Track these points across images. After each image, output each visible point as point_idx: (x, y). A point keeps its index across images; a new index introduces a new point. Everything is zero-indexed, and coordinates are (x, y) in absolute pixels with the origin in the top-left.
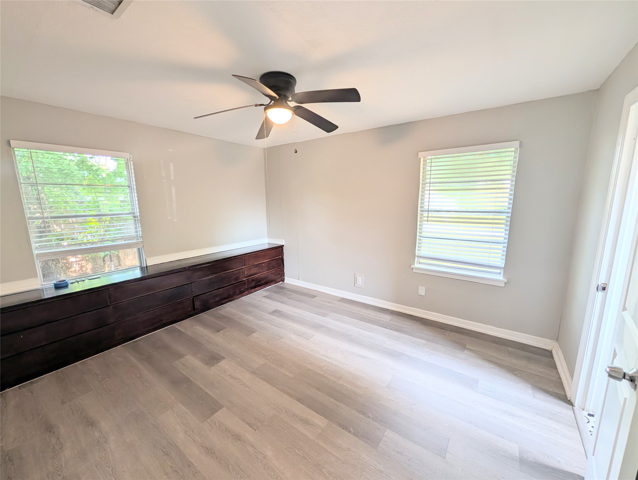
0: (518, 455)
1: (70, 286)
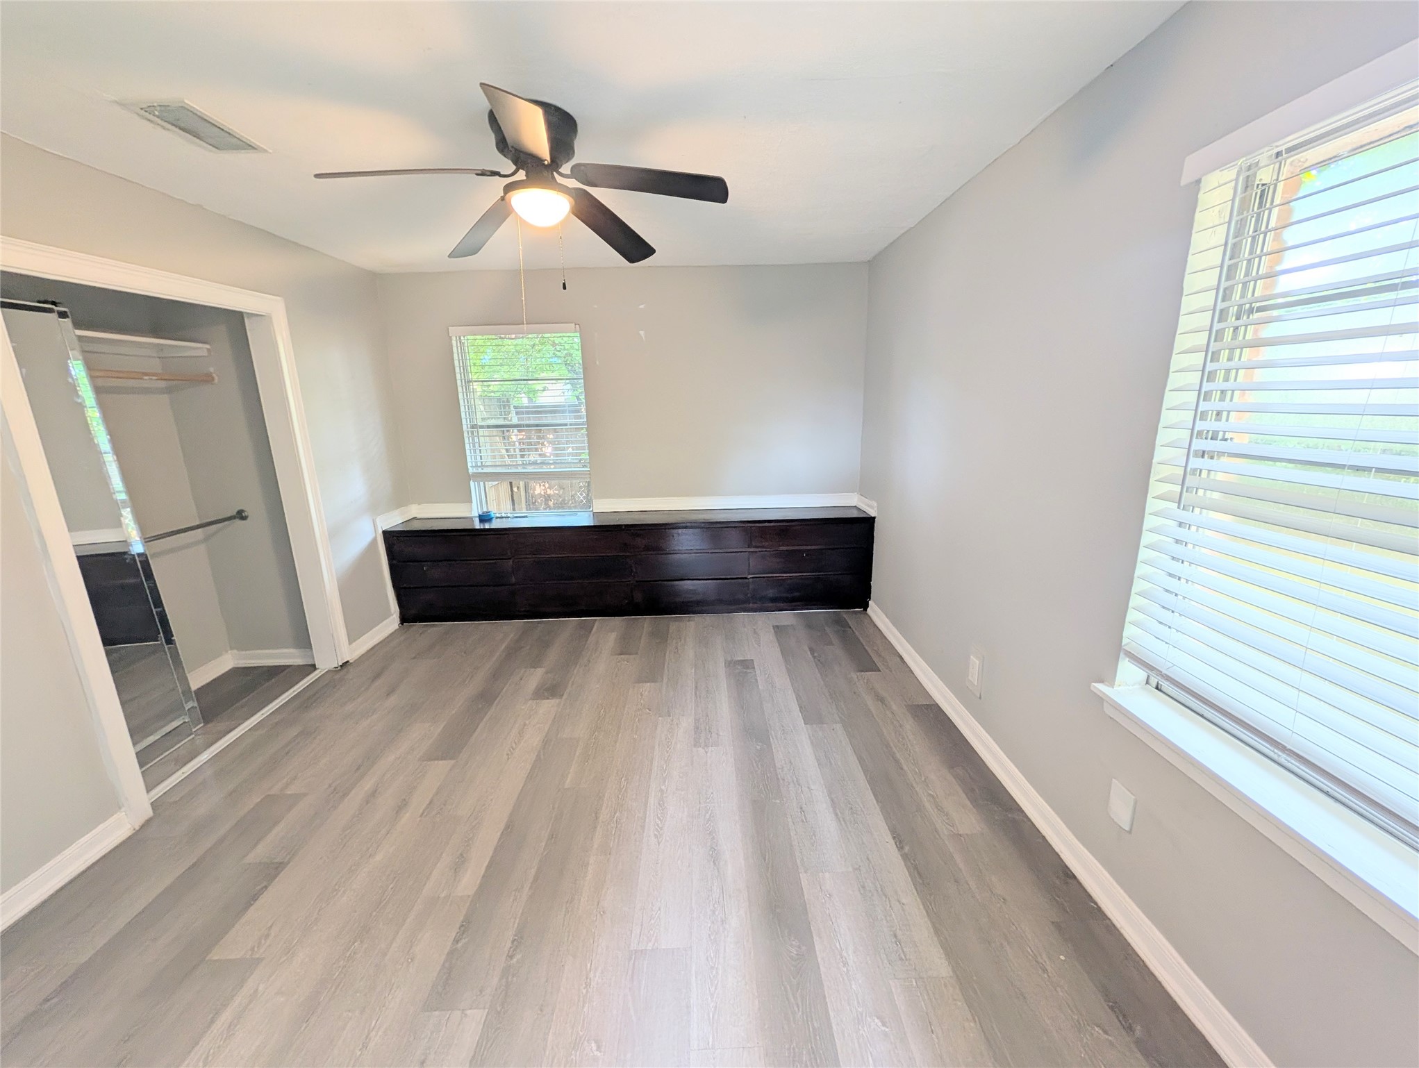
1: (494, 520)
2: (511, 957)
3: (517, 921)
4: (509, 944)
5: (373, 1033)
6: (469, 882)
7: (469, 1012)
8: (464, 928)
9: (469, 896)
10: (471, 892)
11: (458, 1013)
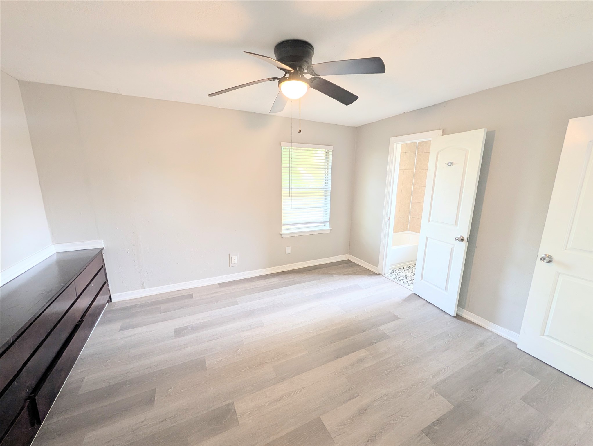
0: (402, 300)
2: (367, 330)
3: (360, 334)
4: (365, 332)
5: (402, 342)
6: (362, 353)
7: (382, 330)
8: (372, 344)
9: (365, 349)
10: (364, 350)
11: (384, 331)
